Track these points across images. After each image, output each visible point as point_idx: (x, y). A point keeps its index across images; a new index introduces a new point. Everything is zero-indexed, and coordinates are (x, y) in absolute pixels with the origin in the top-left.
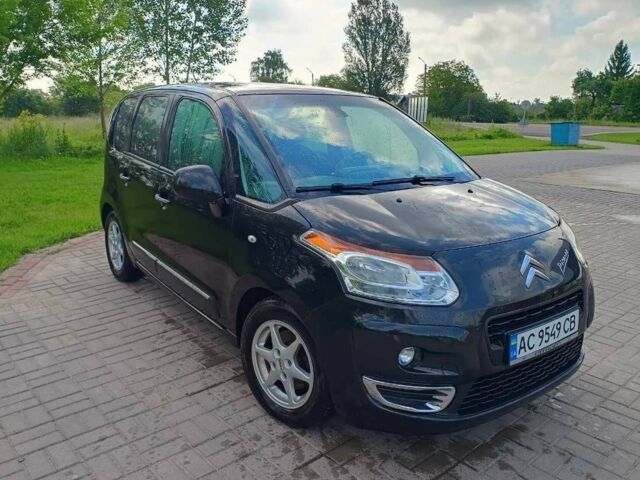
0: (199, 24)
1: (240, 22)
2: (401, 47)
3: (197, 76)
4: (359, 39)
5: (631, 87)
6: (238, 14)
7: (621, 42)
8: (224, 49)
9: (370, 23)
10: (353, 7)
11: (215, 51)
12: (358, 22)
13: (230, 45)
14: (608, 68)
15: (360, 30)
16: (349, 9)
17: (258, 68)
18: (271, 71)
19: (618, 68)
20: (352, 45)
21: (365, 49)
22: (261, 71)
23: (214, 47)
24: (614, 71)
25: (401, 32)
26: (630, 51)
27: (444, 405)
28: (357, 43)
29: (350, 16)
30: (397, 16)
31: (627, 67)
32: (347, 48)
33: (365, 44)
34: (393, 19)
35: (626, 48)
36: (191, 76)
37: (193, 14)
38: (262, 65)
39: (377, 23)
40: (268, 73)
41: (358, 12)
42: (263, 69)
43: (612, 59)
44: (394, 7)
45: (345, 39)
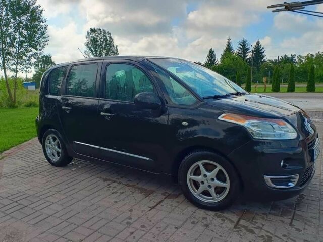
0: (22, 39)
1: (45, 38)
2: (114, 53)
3: (22, 66)
4: (92, 49)
5: (218, 69)
6: (43, 33)
7: (211, 49)
8: (37, 52)
9: (97, 41)
10: (88, 33)
11: (31, 53)
12: (91, 40)
13: (40, 50)
14: (207, 61)
15: (93, 45)
16: (87, 34)
17: (39, 64)
18: (46, 65)
19: (211, 61)
20: (89, 52)
21: (96, 53)
22: (40, 66)
23: (31, 51)
24: (210, 62)
25: (113, 45)
26: (215, 53)
27: (296, 183)
28: (92, 51)
29: (87, 37)
30: (110, 37)
31: (215, 60)
32: (87, 53)
33: (96, 52)
34: (109, 39)
35: (213, 52)
36: (18, 66)
37: (17, 34)
38: (41, 63)
39: (101, 41)
40: (44, 67)
41: (91, 36)
42: (41, 65)
43: (208, 57)
44: (109, 33)
45: (86, 49)
